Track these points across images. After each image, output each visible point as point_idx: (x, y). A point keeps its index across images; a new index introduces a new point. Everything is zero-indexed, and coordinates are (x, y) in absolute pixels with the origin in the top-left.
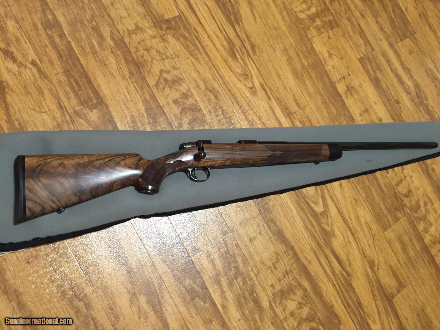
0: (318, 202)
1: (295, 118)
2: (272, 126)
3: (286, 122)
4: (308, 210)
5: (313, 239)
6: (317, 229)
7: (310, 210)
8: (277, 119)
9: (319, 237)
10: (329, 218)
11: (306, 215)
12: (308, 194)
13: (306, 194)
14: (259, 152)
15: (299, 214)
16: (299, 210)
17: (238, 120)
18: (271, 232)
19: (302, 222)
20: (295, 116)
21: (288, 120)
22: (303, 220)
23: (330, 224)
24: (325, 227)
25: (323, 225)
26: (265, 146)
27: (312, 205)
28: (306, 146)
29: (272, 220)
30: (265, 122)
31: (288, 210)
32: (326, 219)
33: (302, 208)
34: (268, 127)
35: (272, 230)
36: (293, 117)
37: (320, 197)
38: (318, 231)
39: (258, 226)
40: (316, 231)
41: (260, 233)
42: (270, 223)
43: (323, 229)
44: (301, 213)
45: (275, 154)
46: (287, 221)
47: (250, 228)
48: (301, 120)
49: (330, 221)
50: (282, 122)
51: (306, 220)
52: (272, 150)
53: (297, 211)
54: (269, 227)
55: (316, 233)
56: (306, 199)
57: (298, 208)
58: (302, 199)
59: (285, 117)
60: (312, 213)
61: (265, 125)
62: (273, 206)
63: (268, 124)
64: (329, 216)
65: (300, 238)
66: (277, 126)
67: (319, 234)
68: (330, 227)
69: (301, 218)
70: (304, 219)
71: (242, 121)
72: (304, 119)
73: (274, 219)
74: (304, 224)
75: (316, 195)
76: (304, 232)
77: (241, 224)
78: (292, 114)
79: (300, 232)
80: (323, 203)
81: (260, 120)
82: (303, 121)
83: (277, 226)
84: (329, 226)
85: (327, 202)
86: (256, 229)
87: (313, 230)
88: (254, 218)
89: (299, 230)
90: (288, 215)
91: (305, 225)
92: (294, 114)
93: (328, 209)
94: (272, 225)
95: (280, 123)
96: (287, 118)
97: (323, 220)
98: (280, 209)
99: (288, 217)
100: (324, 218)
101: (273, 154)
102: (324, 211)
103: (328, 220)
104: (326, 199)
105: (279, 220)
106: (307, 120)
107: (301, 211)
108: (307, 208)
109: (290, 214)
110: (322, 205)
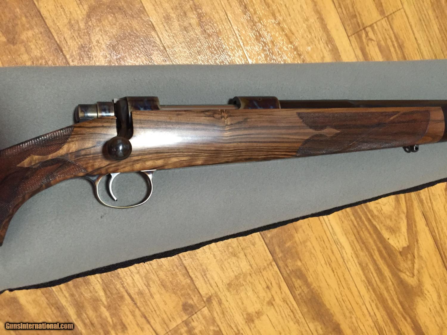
0: (399, 229)
1: (371, 40)
2: (316, 59)
3: (348, 48)
4: (376, 245)
5: (379, 305)
6: (390, 283)
7: (380, 245)
8: (330, 40)
9: (392, 300)
10: (416, 261)
11: (371, 256)
12: (380, 211)
13: (376, 213)
14: (283, 131)
15: (357, 256)
16: (358, 247)
17: (236, 42)
18: (294, 297)
19: (361, 272)
20: (371, 35)
21: (355, 44)
22: (363, 268)
23: (416, 272)
24: (406, 277)
25: (403, 275)
26: (299, 114)
27: (386, 235)
28: (394, 113)
29: (298, 273)
30: (301, 49)
31: (334, 247)
32: (409, 262)
33: (363, 243)
34: (308, 60)
35: (297, 292)
36: (367, 35)
37: (403, 216)
38: (392, 288)
39: (268, 287)
40: (387, 289)
41: (271, 303)
42: (294, 280)
43: (401, 283)
44: (361, 254)
45: (321, 135)
46: (330, 272)
47: (250, 293)
48: (383, 43)
49: (416, 266)
50: (340, 49)
51: (371, 267)
52: (314, 125)
53: (353, 249)
54: (291, 288)
55: (388, 291)
56: (375, 223)
57: (355, 242)
58: (366, 223)
59: (348, 37)
60: (384, 252)
61: (300, 55)
62: (305, 242)
63: (308, 53)
64: (416, 257)
65: (354, 305)
66: (329, 59)
67: (393, 293)
68: (415, 278)
69: (360, 264)
70: (367, 264)
71: (246, 43)
72: (389, 42)
73: (303, 269)
74: (364, 274)
75: (396, 212)
76: (363, 291)
77: (229, 285)
78: (364, 29)
79: (356, 293)
80: (408, 230)
81: (291, 43)
82: (388, 47)
83: (308, 285)
84: (414, 275)
85: (416, 227)
86: (262, 294)
87: (382, 287)
88: (259, 271)
89: (354, 289)
90: (333, 259)
91: (366, 277)
92: (368, 29)
93: (417, 241)
94: (298, 283)
95: (335, 51)
96: (353, 38)
97: (404, 265)
98: (318, 248)
99: (333, 265)
100: (406, 260)
101: (316, 136)
102: (408, 246)
103: (413, 263)
104: (415, 222)
105: (315, 271)
106: (396, 45)
107: (362, 249)
108: (374, 241)
109: (338, 256)
110: (406, 234)
